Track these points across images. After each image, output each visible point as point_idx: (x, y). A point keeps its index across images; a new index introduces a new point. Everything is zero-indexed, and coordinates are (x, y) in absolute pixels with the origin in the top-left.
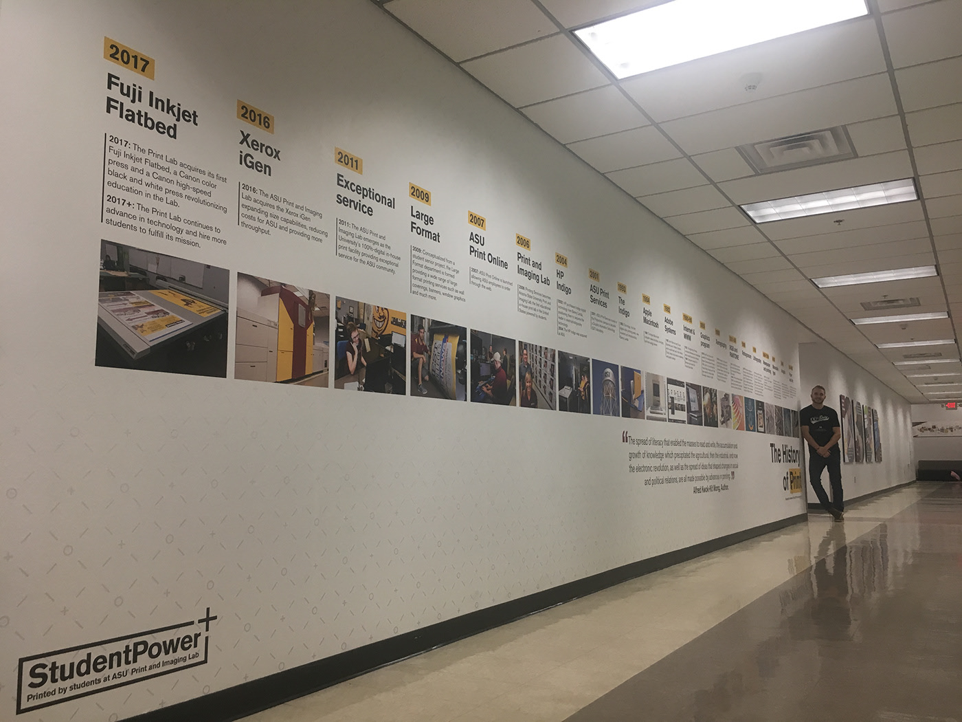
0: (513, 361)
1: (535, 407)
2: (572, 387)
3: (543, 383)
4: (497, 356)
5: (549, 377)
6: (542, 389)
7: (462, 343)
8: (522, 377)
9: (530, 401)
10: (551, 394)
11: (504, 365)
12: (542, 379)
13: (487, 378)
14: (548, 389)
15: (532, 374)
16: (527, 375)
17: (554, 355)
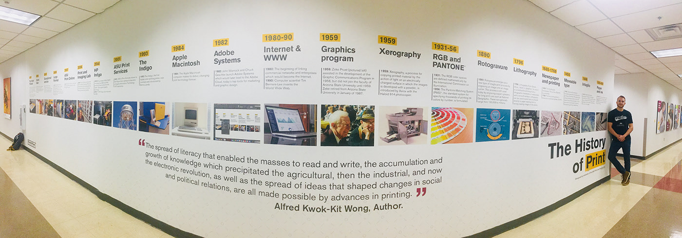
0: (76, 107)
1: (83, 121)
2: (100, 114)
3: (87, 113)
4: (71, 106)
5: (89, 111)
6: (86, 116)
7: (63, 104)
8: (78, 112)
9: (81, 119)
10: (90, 117)
11: (73, 108)
12: (86, 112)
13: (68, 112)
14: (89, 115)
15: (82, 111)
16: (81, 111)
17: (92, 103)
